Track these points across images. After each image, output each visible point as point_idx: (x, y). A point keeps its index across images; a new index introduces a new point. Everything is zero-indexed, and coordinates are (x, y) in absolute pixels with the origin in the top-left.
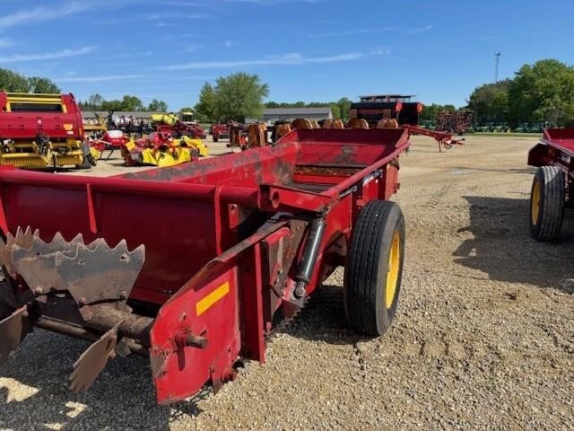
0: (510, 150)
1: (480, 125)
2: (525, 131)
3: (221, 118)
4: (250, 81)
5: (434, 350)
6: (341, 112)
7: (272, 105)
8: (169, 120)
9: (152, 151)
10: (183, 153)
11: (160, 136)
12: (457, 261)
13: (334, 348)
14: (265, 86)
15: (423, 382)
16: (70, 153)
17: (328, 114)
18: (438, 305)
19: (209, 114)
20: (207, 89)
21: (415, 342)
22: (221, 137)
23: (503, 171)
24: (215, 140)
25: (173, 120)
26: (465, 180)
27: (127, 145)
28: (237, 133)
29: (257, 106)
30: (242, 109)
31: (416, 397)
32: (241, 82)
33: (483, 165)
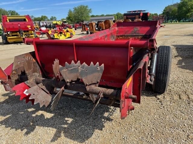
0: (181, 28)
1: (167, 20)
2: (183, 22)
3: (76, 21)
4: (85, 8)
5: (184, 97)
6: (117, 18)
7: (93, 16)
8: (59, 23)
9: (57, 34)
10: (68, 34)
11: (60, 28)
12: (179, 67)
13: (149, 98)
14: (90, 9)
15: (185, 108)
16: (30, 36)
17: (113, 18)
18: (179, 82)
19: (71, 20)
20: (70, 12)
21: (176, 95)
22: (78, 28)
23: (182, 36)
24: (76, 29)
25: (60, 23)
26: (169, 39)
27: (49, 32)
28: (85, 26)
29: (88, 17)
30: (83, 18)
31: (185, 113)
32: (82, 8)
33: (174, 34)
